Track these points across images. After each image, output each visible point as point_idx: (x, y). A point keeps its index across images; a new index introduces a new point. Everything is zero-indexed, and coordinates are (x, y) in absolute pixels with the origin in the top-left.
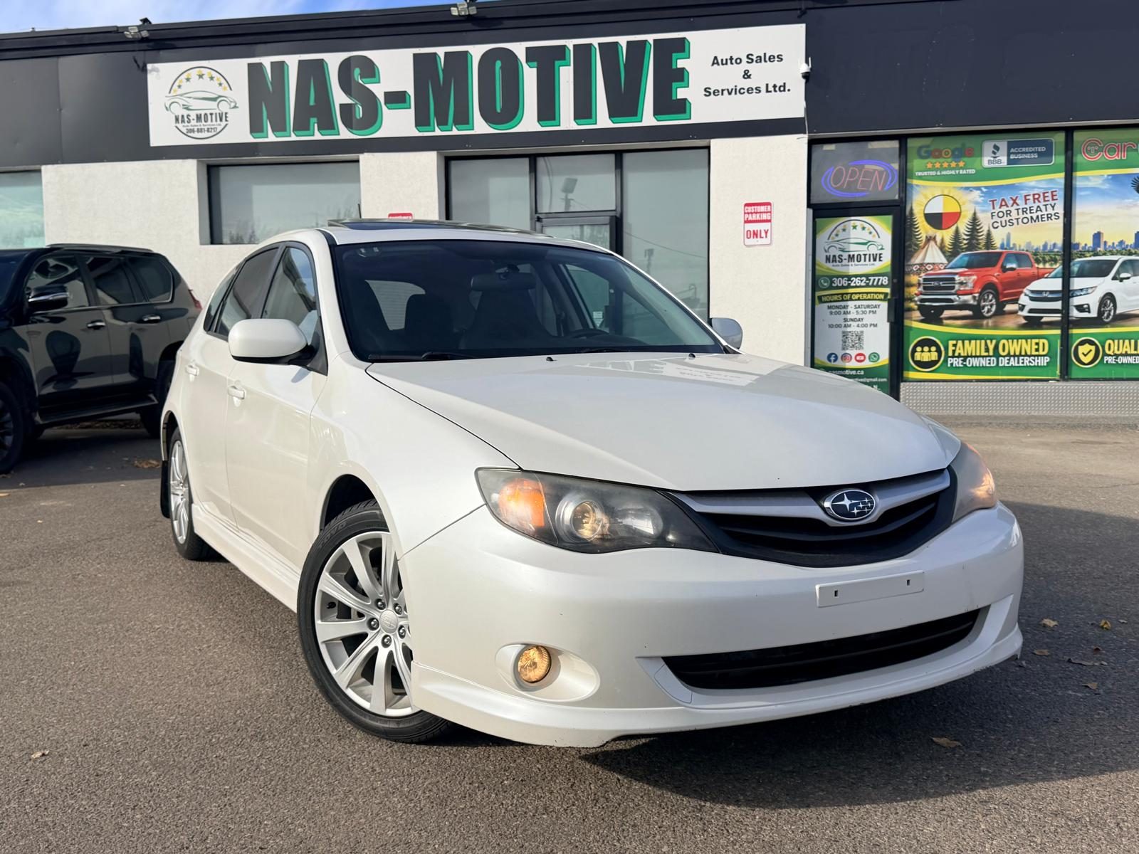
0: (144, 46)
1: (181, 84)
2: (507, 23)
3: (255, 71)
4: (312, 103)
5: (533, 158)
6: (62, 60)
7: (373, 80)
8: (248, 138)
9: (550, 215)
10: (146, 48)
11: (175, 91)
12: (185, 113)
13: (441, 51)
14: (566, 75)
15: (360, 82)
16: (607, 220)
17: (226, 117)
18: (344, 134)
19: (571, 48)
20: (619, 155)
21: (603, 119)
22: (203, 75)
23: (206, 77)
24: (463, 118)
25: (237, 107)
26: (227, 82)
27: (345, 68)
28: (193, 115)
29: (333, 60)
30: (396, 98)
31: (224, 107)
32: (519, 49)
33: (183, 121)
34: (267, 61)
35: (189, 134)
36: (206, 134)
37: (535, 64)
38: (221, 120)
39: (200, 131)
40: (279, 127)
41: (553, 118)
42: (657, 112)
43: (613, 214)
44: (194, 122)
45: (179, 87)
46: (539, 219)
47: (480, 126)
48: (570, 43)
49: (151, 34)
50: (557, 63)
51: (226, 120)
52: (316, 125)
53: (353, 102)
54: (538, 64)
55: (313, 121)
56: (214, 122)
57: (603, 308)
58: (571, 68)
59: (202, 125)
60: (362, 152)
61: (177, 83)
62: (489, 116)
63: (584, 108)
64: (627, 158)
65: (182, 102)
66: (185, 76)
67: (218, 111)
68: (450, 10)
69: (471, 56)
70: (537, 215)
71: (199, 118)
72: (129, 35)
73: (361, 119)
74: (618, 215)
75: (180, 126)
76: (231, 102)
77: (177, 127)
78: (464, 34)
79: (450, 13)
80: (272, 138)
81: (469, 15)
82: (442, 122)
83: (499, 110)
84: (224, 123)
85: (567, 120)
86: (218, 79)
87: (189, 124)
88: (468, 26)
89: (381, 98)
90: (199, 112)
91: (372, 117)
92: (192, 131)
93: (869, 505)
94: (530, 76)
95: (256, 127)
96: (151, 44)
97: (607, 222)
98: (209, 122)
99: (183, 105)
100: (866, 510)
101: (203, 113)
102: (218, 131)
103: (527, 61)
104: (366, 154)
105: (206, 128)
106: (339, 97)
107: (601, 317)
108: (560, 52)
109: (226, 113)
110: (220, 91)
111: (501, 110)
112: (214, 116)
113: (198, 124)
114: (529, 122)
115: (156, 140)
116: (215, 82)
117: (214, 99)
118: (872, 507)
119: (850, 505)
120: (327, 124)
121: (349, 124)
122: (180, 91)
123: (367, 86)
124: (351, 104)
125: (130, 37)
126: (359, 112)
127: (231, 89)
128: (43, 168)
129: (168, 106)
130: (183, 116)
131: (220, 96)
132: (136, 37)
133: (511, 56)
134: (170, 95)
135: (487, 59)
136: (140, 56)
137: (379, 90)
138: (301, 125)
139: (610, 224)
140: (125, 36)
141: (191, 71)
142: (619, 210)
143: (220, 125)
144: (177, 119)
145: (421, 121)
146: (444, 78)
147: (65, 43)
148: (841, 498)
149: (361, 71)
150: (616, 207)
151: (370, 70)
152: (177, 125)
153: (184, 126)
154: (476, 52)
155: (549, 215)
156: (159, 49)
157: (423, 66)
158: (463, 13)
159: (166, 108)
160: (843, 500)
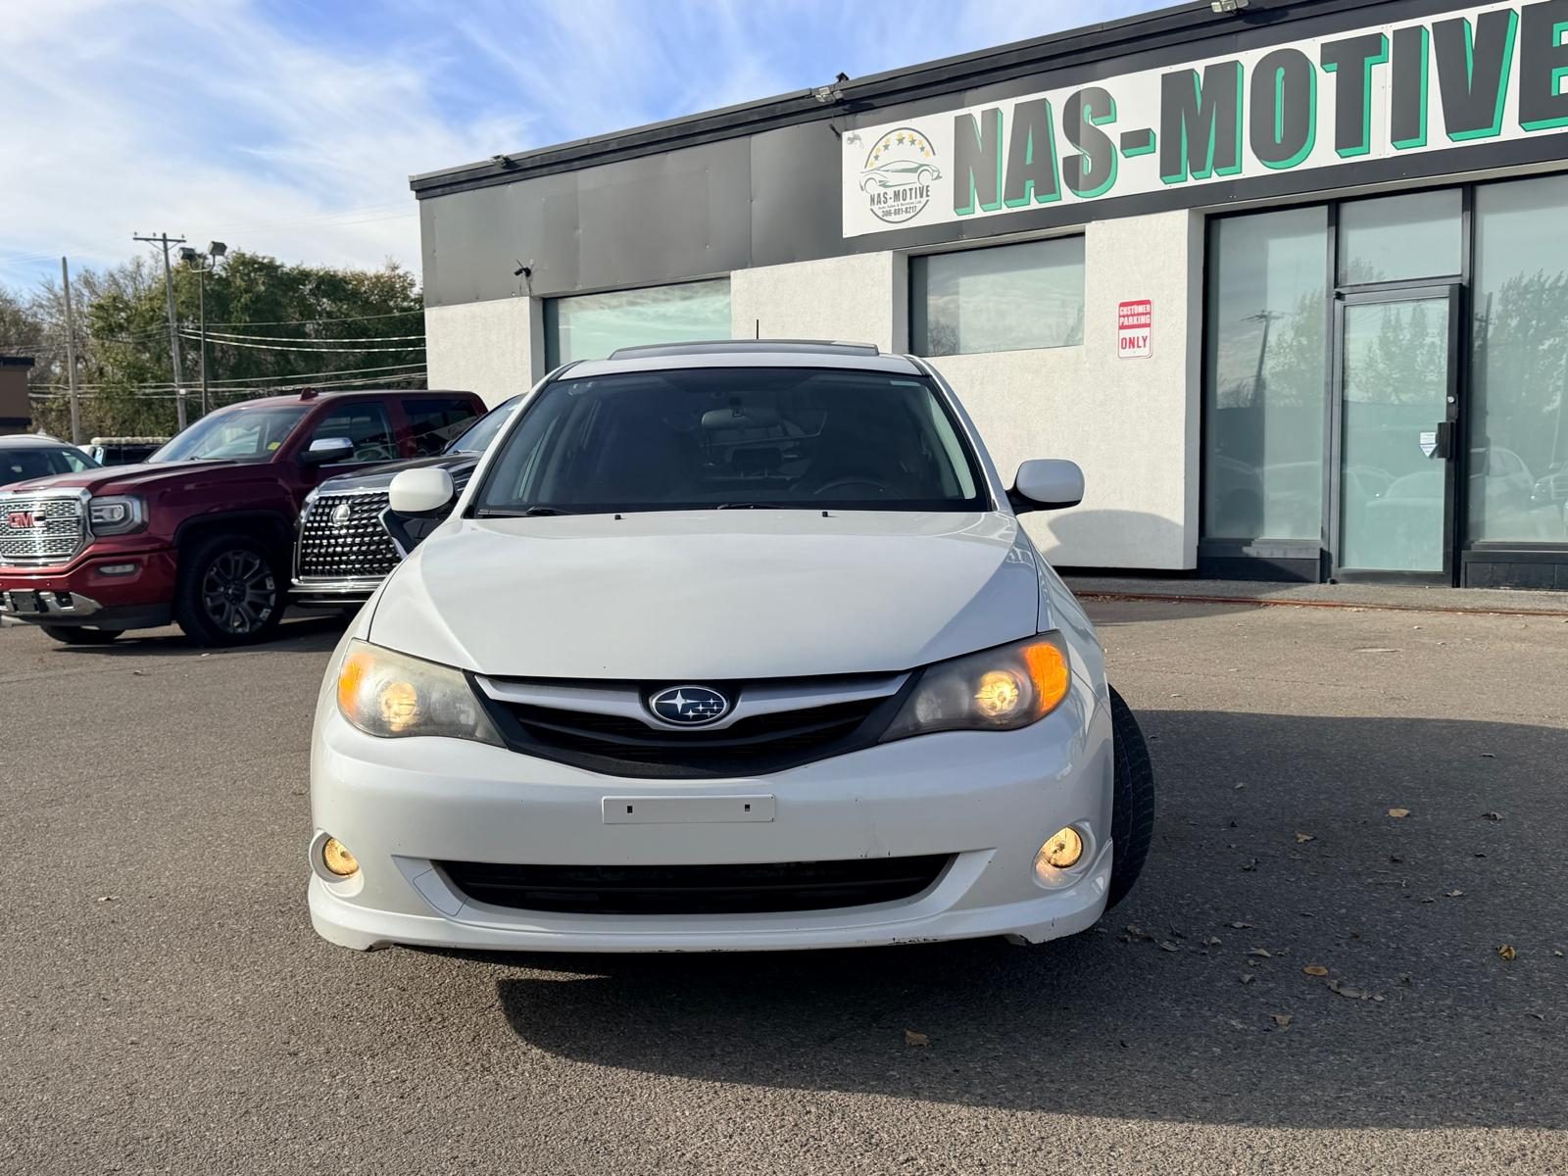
0: (840, 109)
1: (879, 154)
2: (1293, 13)
3: (963, 126)
4: (1029, 161)
5: (1335, 206)
6: (755, 138)
7: (1107, 118)
8: (951, 216)
9: (1356, 289)
10: (843, 112)
11: (872, 164)
12: (882, 190)
13: (1199, 66)
14: (1381, 78)
15: (1091, 123)
16: (1446, 290)
17: (928, 191)
18: (1068, 197)
19: (1390, 37)
20: (1469, 189)
21: (1437, 137)
22: (904, 138)
23: (906, 141)
24: (1227, 157)
25: (941, 177)
26: (930, 144)
27: (1073, 107)
28: (890, 193)
29: (1057, 99)
30: (1136, 141)
31: (926, 179)
32: (1311, 48)
33: (879, 202)
34: (976, 111)
35: (884, 218)
36: (905, 216)
37: (1334, 66)
38: (921, 196)
39: (897, 212)
40: (987, 198)
41: (1359, 143)
42: (1525, 117)
43: (1457, 281)
44: (891, 202)
45: (876, 157)
46: (1339, 296)
47: (1252, 167)
48: (1388, 30)
49: (845, 95)
50: (1368, 60)
51: (928, 196)
52: (1032, 189)
53: (1080, 153)
54: (1338, 67)
55: (1030, 184)
56: (914, 200)
57: (1436, 428)
58: (1389, 66)
59: (900, 204)
60: (1089, 221)
61: (874, 154)
62: (1263, 152)
63: (1407, 123)
64: (1483, 193)
65: (878, 178)
66: (882, 143)
67: (918, 185)
68: (1211, 7)
69: (1243, 66)
70: (1337, 290)
71: (896, 195)
72: (821, 97)
73: (1089, 174)
74: (1465, 283)
75: (876, 208)
76: (934, 171)
77: (872, 210)
78: (1234, 36)
79: (1212, 11)
80: (979, 213)
81: (1238, 9)
82: (1197, 166)
83: (1278, 140)
84: (925, 199)
85: (1381, 145)
86: (920, 143)
87: (885, 205)
88: (1240, 24)
89: (1117, 142)
90: (896, 189)
91: (1105, 169)
92: (888, 213)
93: (715, 708)
94: (1326, 86)
95: (961, 201)
96: (847, 107)
97: (1447, 293)
98: (908, 200)
99: (880, 181)
100: (709, 714)
101: (901, 188)
102: (917, 210)
103: (1323, 63)
104: (1093, 222)
105: (904, 208)
106: (1063, 148)
107: (1434, 441)
108: (1374, 44)
109: (928, 187)
110: (922, 158)
111: (1282, 140)
112: (914, 191)
113: (896, 204)
114: (1323, 152)
115: (850, 230)
116: (917, 146)
117: (914, 170)
118: (719, 711)
119: (683, 705)
120: (1047, 187)
121: (1073, 184)
122: (878, 164)
123: (1098, 127)
124: (1078, 156)
125: (823, 101)
126: (1087, 166)
127: (934, 154)
128: (733, 273)
129: (863, 184)
130: (879, 195)
131: (922, 165)
132: (829, 100)
133: (1301, 59)
134: (867, 169)
135: (1263, 69)
136: (838, 122)
137: (1113, 132)
138: (1015, 192)
139: (1451, 297)
140: (816, 101)
141: (889, 136)
142: (1467, 276)
143: (920, 202)
144: (872, 200)
145: (1169, 168)
146: (1202, 103)
147: (756, 118)
148: (673, 696)
149: (1093, 109)
150: (1463, 270)
151: (1105, 106)
152: (873, 207)
153: (880, 208)
154: (1249, 60)
155: (1358, 288)
156: (856, 112)
157: (1175, 92)
158: (1229, 8)
159: (862, 187)
160: (675, 697)
